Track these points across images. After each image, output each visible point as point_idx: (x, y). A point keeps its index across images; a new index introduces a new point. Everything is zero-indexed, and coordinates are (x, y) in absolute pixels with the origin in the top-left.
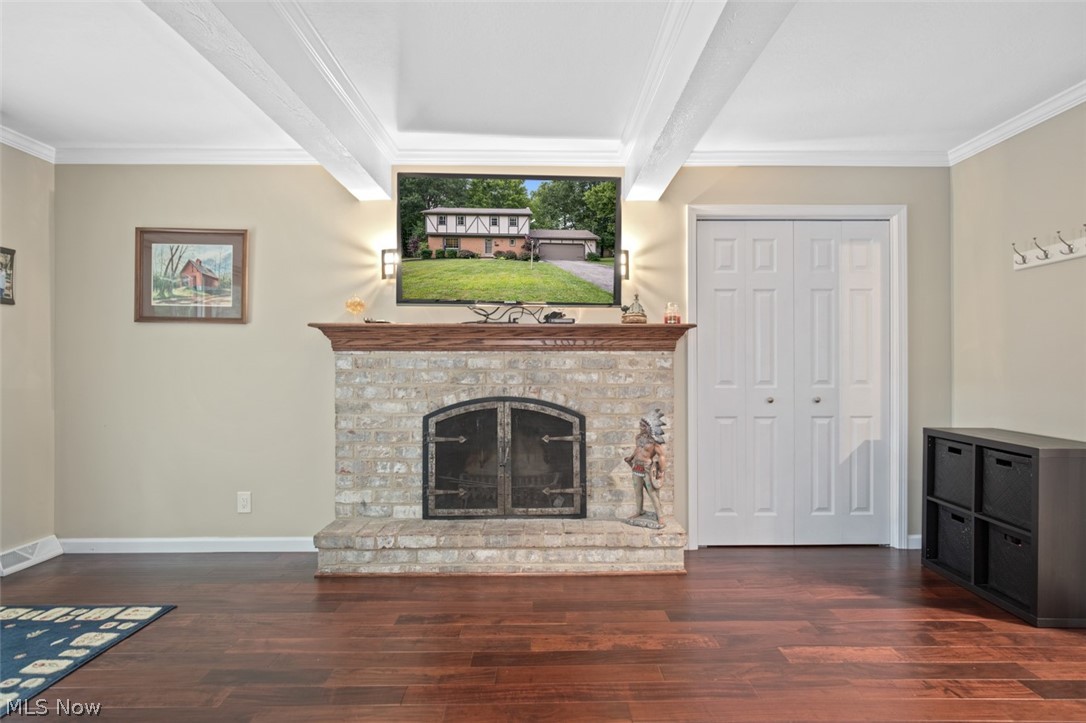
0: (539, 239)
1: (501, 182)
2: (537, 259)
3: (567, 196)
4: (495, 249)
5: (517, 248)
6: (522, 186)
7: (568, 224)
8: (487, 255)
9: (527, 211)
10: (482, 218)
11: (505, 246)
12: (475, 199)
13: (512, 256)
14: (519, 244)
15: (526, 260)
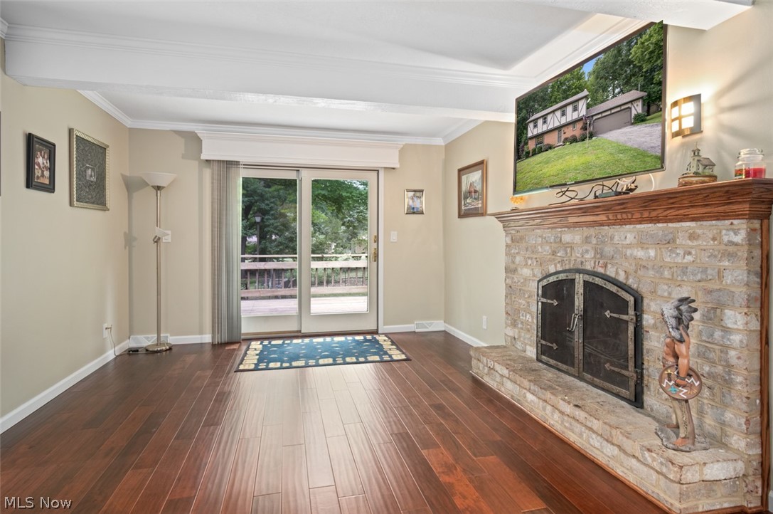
0: (593, 116)
1: (568, 76)
2: (591, 137)
3: (615, 63)
4: (563, 137)
5: (576, 131)
6: (581, 71)
7: (617, 91)
8: (559, 144)
9: (585, 93)
10: (556, 113)
11: (569, 132)
12: (553, 99)
13: (574, 140)
14: (579, 125)
15: (583, 140)
